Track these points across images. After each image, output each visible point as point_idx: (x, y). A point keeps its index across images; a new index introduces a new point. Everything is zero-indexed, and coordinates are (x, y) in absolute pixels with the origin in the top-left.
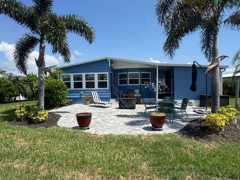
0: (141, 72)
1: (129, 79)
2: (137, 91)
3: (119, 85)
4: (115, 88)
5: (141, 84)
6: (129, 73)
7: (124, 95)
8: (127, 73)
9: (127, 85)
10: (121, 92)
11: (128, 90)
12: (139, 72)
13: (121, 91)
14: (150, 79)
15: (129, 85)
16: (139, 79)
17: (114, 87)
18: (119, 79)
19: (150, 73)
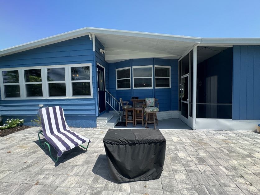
0: (156, 66)
1: (133, 78)
2: (150, 101)
3: (117, 89)
4: (109, 94)
5: (156, 88)
6: (133, 67)
7: (125, 107)
8: (130, 68)
9: (130, 89)
10: (119, 101)
11: (133, 98)
12: (152, 66)
13: (120, 99)
14: (170, 78)
15: (134, 88)
16: (152, 77)
17: (107, 92)
18: (117, 80)
19: (170, 67)
